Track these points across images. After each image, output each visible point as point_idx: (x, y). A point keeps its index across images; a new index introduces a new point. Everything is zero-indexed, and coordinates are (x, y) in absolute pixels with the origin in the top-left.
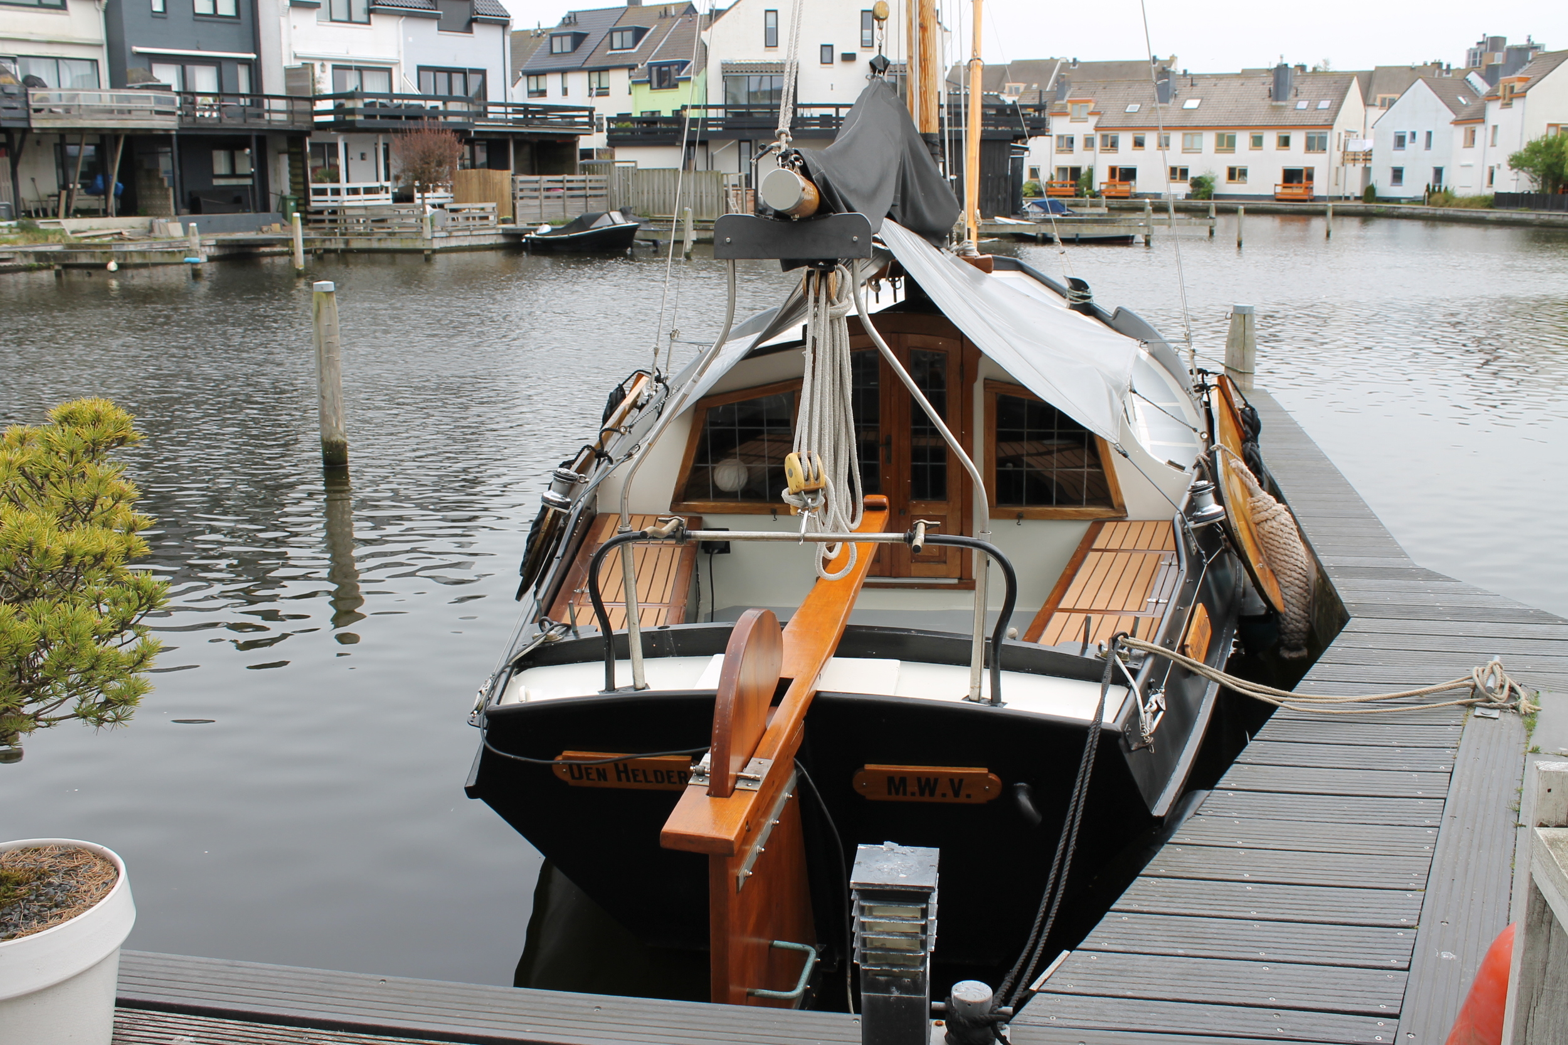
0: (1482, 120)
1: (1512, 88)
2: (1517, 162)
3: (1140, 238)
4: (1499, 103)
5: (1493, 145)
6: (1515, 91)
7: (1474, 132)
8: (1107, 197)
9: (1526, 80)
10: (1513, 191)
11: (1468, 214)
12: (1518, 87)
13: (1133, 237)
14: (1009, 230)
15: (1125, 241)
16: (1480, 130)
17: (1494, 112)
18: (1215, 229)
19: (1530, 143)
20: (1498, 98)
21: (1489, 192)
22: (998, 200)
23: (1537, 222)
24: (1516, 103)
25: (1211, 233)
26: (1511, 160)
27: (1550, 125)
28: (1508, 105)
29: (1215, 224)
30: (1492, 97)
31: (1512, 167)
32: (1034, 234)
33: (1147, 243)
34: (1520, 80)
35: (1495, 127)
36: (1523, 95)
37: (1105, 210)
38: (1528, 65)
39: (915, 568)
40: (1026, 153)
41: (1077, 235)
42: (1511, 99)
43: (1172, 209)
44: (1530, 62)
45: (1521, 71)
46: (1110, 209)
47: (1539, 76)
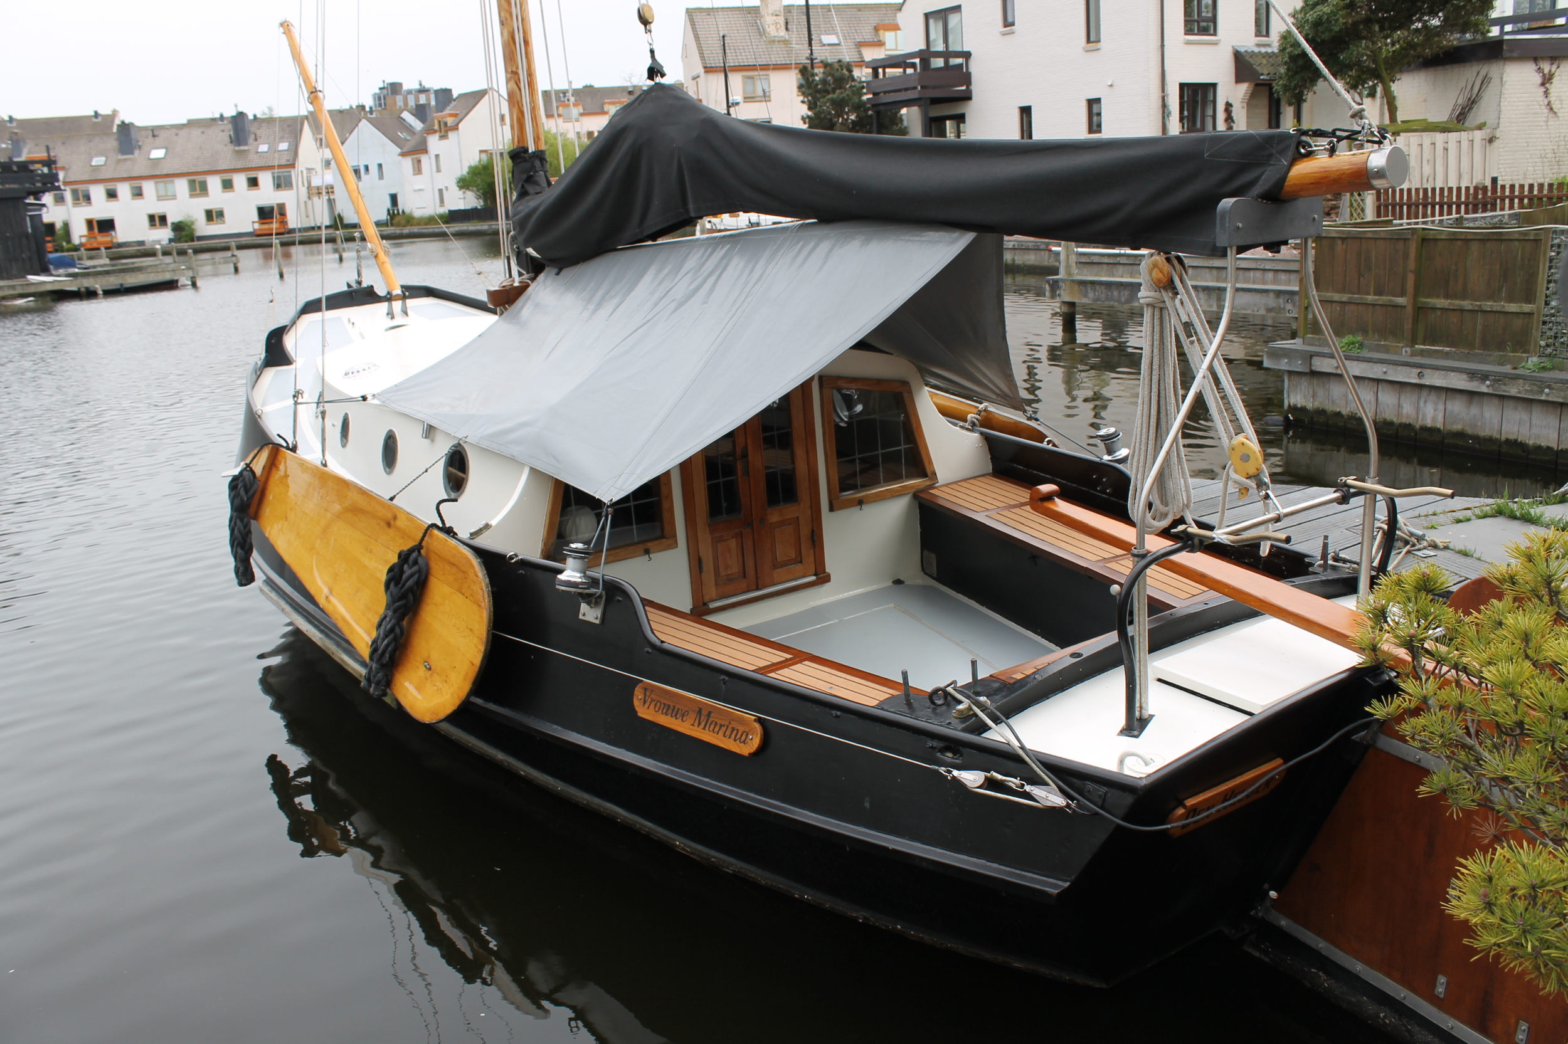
0: (425, 151)
1: (446, 124)
2: (464, 184)
3: (184, 280)
4: (437, 136)
5: (438, 170)
6: (449, 125)
7: (419, 161)
9: (456, 115)
10: (462, 208)
11: (431, 230)
12: (450, 121)
13: (177, 281)
14: (49, 288)
15: (170, 285)
16: (424, 159)
17: (434, 143)
18: (239, 265)
19: (470, 167)
20: (435, 132)
21: (443, 210)
22: (23, 259)
23: (490, 231)
24: (451, 134)
25: (236, 270)
26: (458, 182)
27: (481, 152)
28: (444, 137)
29: (238, 261)
30: (430, 131)
31: (461, 188)
32: (75, 289)
33: (194, 285)
34: (451, 115)
35: (437, 156)
36: (455, 128)
38: (453, 103)
40: (45, 209)
41: (121, 285)
42: (447, 132)
43: (175, 253)
44: (455, 100)
45: (449, 108)
46: (111, 259)
47: (465, 112)
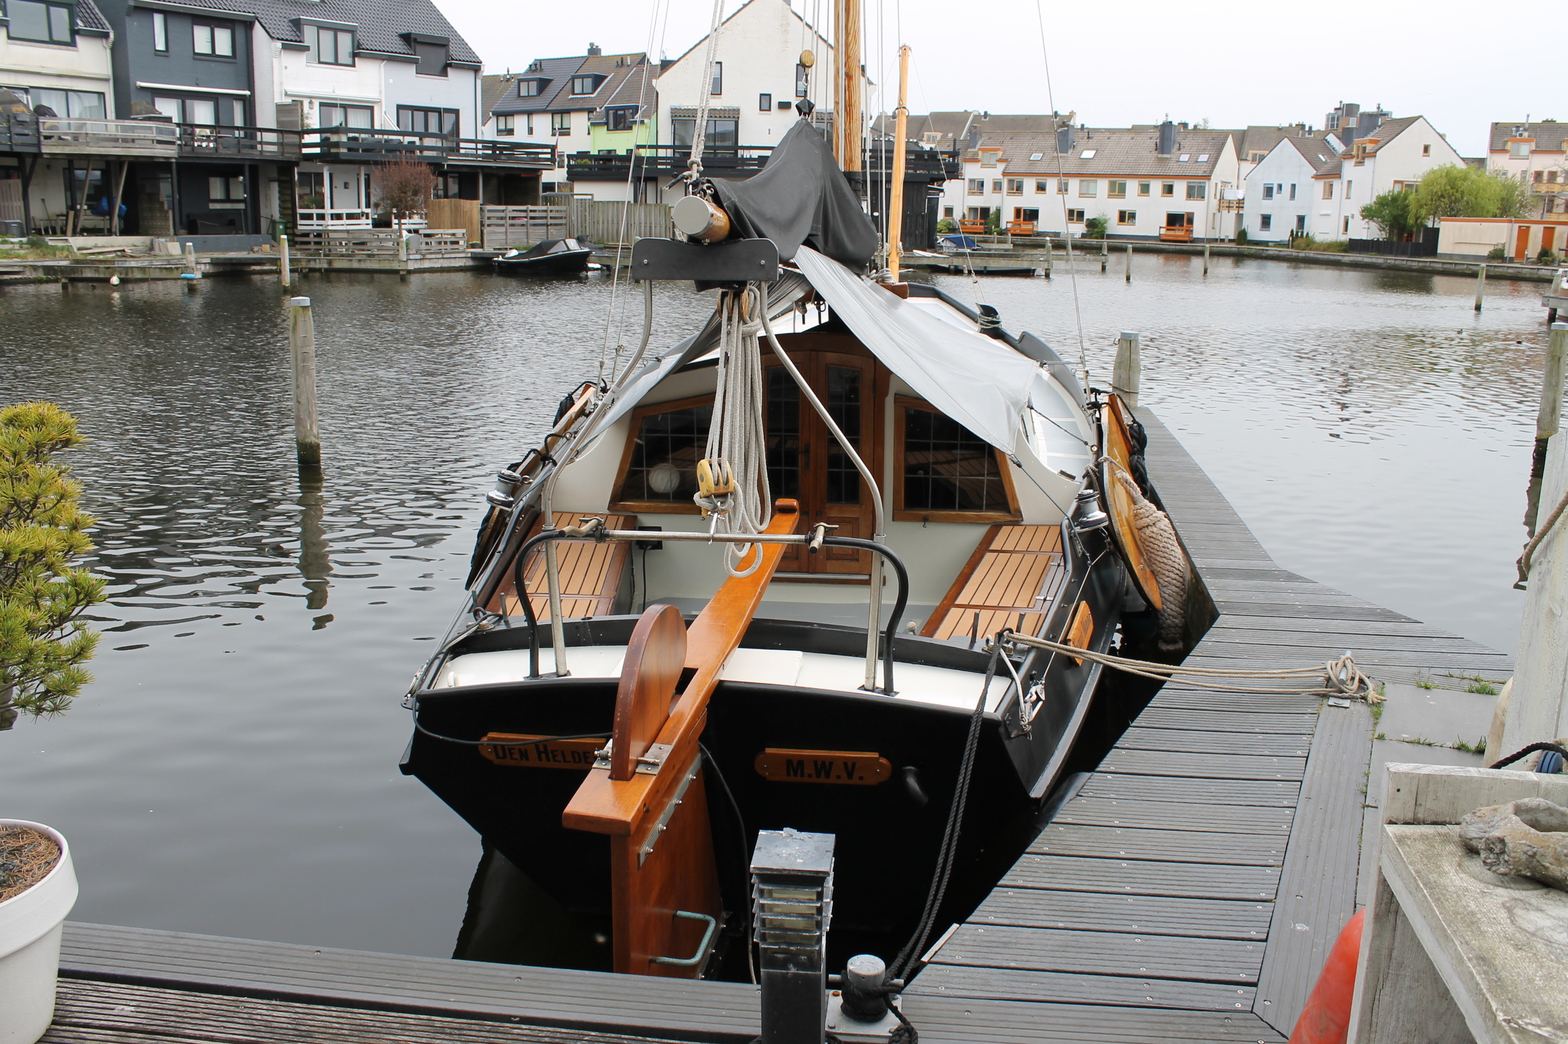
0: (1339, 176)
1: (1365, 148)
2: (1368, 213)
3: (1040, 271)
4: (1353, 161)
5: (1348, 198)
6: (1367, 151)
7: (1332, 185)
8: (1013, 235)
9: (1376, 142)
10: (1364, 238)
11: (1326, 257)
12: (1369, 147)
13: (1034, 271)
14: (925, 262)
15: (1027, 273)
16: (1336, 184)
17: (1349, 168)
18: (1107, 265)
19: (1378, 197)
20: (1353, 157)
21: (1344, 238)
22: (916, 235)
23: (1385, 266)
24: (1368, 162)
25: (1104, 268)
26: (1363, 211)
27: (1396, 182)
28: (1360, 163)
29: (1107, 261)
30: (1347, 156)
31: (1364, 217)
32: (947, 266)
33: (1047, 276)
34: (1371, 141)
35: (1350, 182)
36: (1373, 155)
37: (1010, 246)
39: (830, 565)
40: (941, 194)
41: (985, 267)
42: (1364, 158)
43: (1070, 247)
44: (1380, 127)
45: (1372, 134)
46: (1015, 245)
47: (1387, 139)
